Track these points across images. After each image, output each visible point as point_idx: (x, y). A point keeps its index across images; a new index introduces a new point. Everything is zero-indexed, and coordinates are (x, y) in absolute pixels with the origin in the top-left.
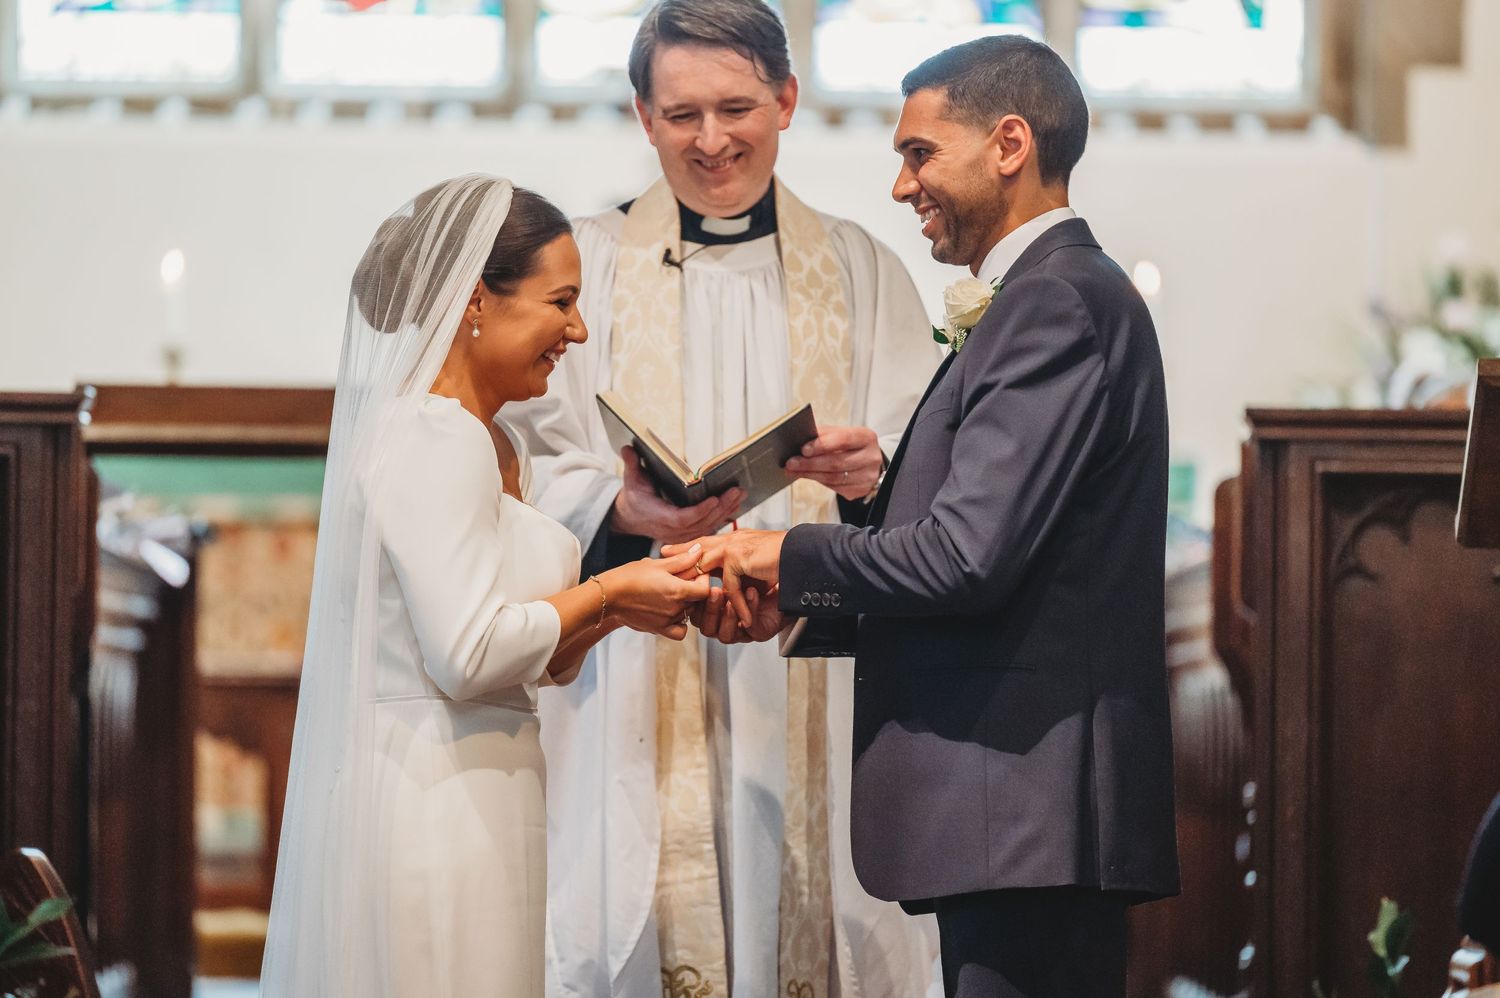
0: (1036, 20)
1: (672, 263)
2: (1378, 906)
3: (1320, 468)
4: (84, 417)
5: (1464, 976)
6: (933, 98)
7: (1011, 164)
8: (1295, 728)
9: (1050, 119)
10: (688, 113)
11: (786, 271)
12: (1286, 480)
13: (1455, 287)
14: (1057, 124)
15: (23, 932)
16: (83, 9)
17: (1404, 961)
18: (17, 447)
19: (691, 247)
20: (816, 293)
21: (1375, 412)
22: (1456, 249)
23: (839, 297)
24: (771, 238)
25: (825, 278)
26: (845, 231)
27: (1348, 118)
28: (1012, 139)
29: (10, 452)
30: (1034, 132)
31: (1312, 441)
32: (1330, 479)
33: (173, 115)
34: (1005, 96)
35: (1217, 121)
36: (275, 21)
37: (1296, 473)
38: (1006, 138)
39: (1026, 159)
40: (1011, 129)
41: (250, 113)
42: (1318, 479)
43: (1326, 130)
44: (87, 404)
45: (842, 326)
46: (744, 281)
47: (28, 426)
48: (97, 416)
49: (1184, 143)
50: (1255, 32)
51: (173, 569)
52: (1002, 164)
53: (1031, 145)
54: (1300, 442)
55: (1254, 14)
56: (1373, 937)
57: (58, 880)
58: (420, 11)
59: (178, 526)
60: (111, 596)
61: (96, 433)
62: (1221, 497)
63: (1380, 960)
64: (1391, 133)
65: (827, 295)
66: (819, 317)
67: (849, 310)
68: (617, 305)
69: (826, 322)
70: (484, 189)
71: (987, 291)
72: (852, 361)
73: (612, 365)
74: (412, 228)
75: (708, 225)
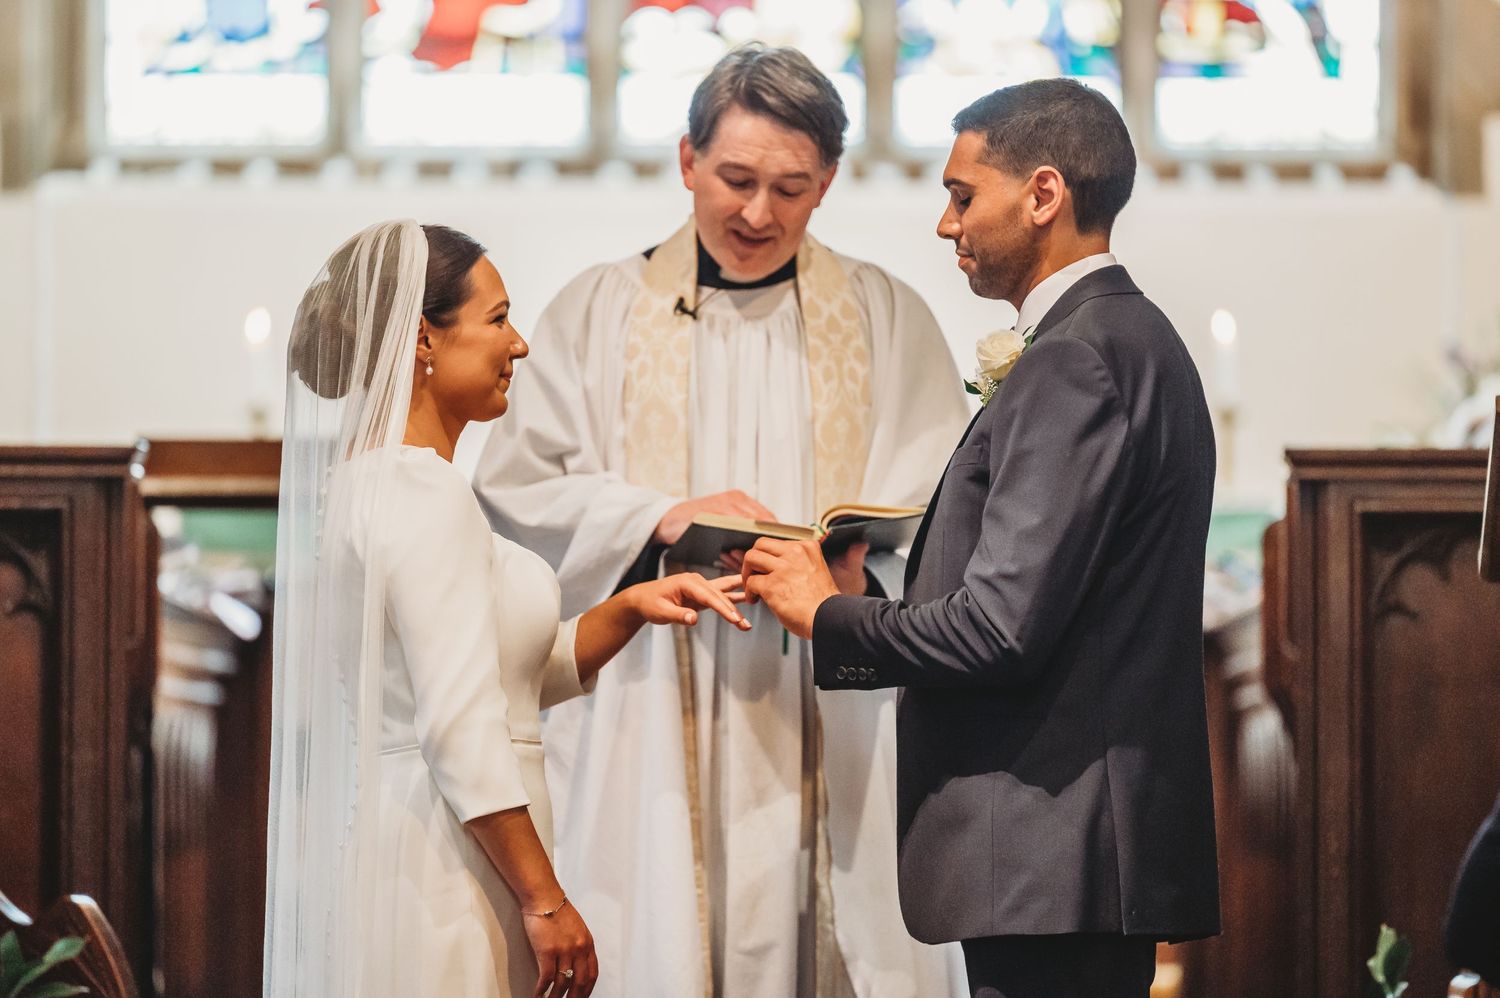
0: (1115, 74)
1: (684, 311)
2: (1379, 932)
3: (1359, 507)
4: (137, 470)
6: (975, 141)
7: (1043, 215)
9: (1088, 169)
11: (806, 317)
12: (1326, 519)
14: (1094, 175)
15: (41, 969)
16: (171, 73)
17: (1403, 986)
18: (71, 500)
20: (836, 338)
23: (859, 342)
24: (790, 283)
25: (844, 323)
26: (865, 274)
27: (1424, 167)
28: (1044, 190)
29: (63, 505)
30: (1068, 182)
31: (1350, 482)
32: (1367, 517)
33: (260, 178)
34: (1042, 145)
35: (1294, 171)
36: (359, 82)
37: (1335, 511)
38: (1040, 188)
39: (1060, 209)
40: (1046, 181)
41: (337, 173)
42: (1356, 518)
43: (1403, 178)
44: (139, 457)
45: (861, 371)
46: (761, 327)
47: (77, 478)
48: (151, 468)
49: (1262, 192)
50: (1332, 81)
51: (244, 623)
52: (1035, 214)
53: (1064, 194)
54: (1342, 480)
55: (1330, 65)
56: (1372, 963)
57: (109, 927)
58: (504, 70)
59: (249, 580)
60: (175, 649)
61: (151, 486)
62: (1269, 538)
63: (1379, 986)
64: (1466, 179)
65: (846, 341)
66: (839, 362)
67: (868, 354)
68: (630, 353)
69: (846, 366)
70: (397, 232)
71: (1018, 344)
72: (870, 405)
73: (624, 413)
74: (341, 288)
75: (731, 275)
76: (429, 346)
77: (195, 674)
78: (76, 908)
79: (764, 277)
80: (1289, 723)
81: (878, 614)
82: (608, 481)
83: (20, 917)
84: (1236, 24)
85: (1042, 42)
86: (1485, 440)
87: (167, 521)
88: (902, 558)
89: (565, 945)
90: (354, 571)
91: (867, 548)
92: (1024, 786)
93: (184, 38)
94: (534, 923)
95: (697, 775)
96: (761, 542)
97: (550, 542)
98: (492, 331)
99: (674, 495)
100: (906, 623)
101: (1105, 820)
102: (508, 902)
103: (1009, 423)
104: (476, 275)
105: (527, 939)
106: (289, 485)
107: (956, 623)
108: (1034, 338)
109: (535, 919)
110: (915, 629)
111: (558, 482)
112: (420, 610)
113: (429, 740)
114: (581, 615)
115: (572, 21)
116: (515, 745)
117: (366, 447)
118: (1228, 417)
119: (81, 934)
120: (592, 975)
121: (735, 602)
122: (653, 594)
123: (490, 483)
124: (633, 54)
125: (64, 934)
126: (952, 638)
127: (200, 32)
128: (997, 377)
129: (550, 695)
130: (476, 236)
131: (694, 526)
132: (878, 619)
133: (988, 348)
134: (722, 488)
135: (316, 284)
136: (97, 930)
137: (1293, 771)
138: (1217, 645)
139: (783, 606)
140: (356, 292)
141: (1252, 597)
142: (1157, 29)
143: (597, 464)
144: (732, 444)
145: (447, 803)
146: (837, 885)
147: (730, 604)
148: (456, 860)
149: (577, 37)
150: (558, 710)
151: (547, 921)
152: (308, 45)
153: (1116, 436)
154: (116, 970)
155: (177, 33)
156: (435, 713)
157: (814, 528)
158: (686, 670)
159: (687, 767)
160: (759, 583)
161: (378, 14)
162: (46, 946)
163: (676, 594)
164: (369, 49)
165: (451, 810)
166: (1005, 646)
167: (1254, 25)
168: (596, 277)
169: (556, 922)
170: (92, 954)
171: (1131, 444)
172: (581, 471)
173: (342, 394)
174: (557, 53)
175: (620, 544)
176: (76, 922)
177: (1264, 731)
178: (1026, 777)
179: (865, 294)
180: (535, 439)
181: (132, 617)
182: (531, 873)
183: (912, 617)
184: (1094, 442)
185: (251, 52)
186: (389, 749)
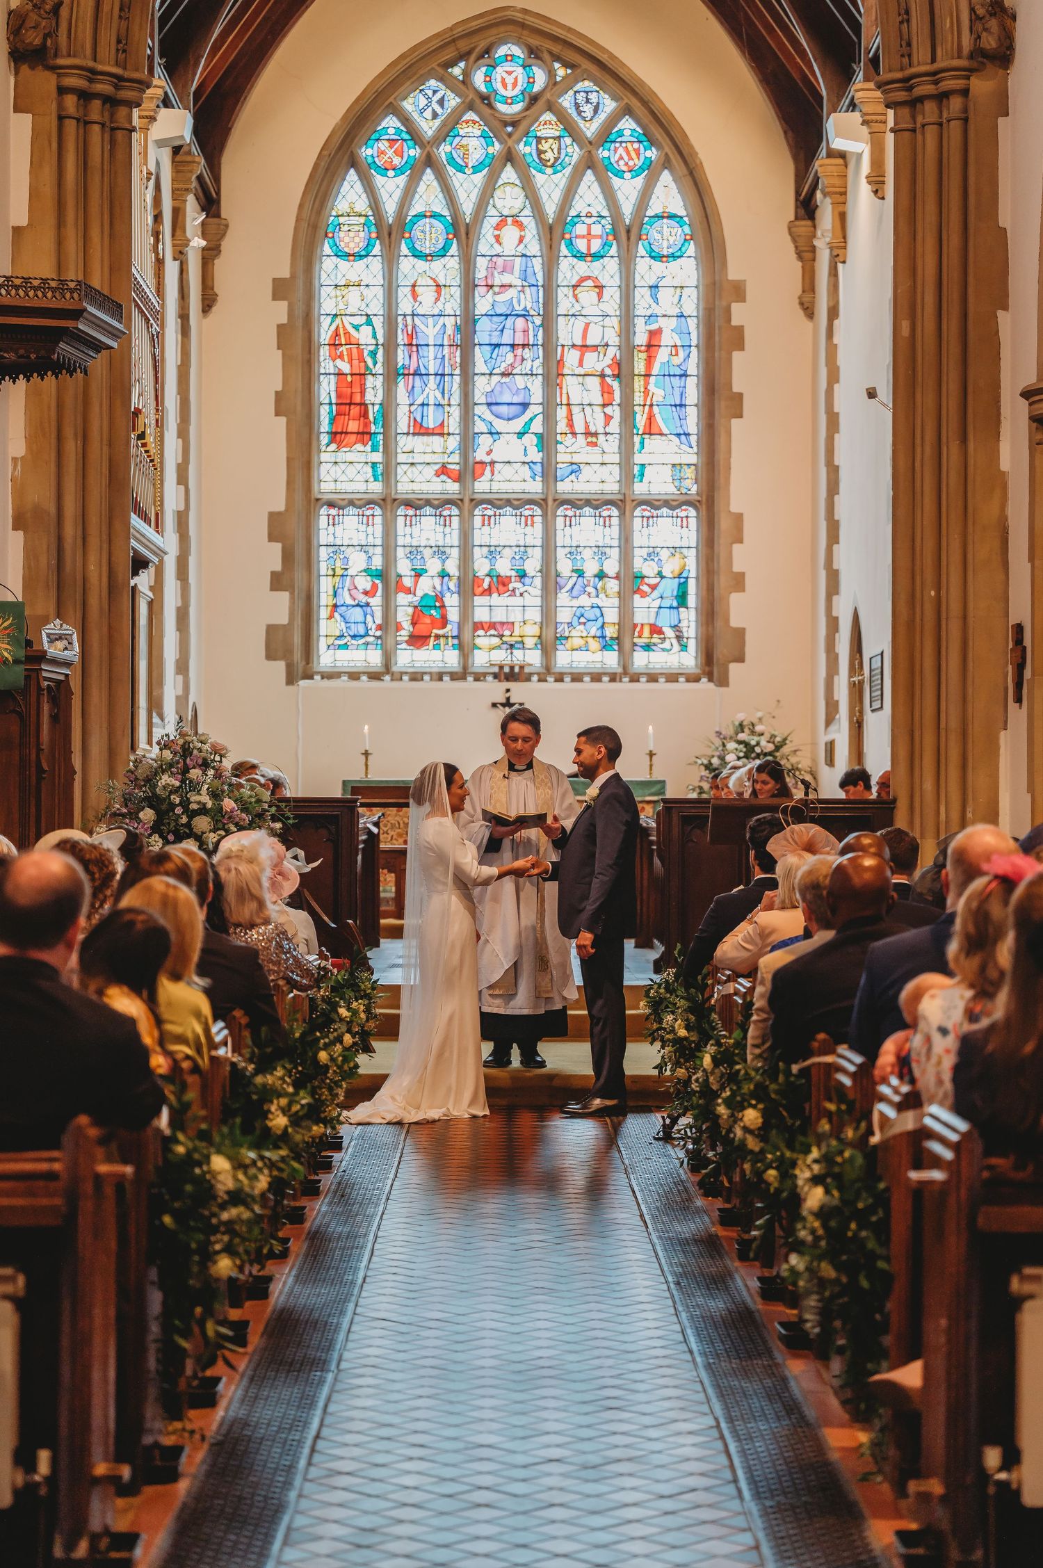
1: (505, 777)
3: (681, 814)
6: (583, 739)
7: (600, 757)
9: (610, 747)
10: (515, 739)
11: (535, 779)
14: (612, 748)
18: (341, 812)
19: (511, 772)
20: (543, 784)
22: (741, 717)
23: (549, 785)
24: (531, 770)
25: (545, 780)
26: (552, 769)
27: (710, 678)
29: (339, 814)
30: (605, 749)
31: (678, 807)
32: (683, 816)
34: (599, 741)
35: (672, 678)
37: (674, 816)
39: (604, 757)
40: (600, 749)
41: (387, 678)
42: (680, 817)
45: (550, 792)
46: (524, 781)
47: (343, 807)
49: (662, 684)
52: (597, 758)
53: (605, 753)
54: (675, 807)
56: (675, 952)
64: (723, 682)
65: (546, 785)
66: (544, 790)
67: (552, 789)
68: (492, 788)
69: (546, 791)
70: (436, 766)
75: (516, 767)
78: (348, 923)
79: (525, 767)
83: (333, 925)
98: (459, 791)
104: (456, 776)
149: (456, 637)
168: (482, 768)
173: (422, 805)
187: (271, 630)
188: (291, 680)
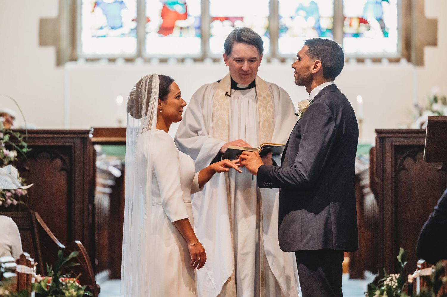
0: (332, 36)
1: (228, 95)
2: (399, 249)
3: (394, 144)
4: (91, 136)
5: (419, 266)
7: (314, 71)
8: (389, 207)
11: (258, 97)
13: (436, 100)
15: (68, 259)
16: (98, 37)
17: (406, 263)
18: (74, 143)
19: (233, 90)
20: (265, 102)
21: (407, 130)
22: (436, 91)
23: (271, 103)
24: (254, 89)
25: (267, 98)
27: (409, 59)
29: (72, 144)
31: (391, 137)
32: (396, 146)
33: (120, 62)
35: (377, 60)
37: (388, 145)
38: (315, 65)
41: (139, 61)
42: (393, 146)
43: (404, 61)
44: (91, 132)
45: (271, 110)
46: (247, 99)
47: (76, 138)
48: (94, 135)
49: (368, 65)
50: (386, 38)
51: (117, 173)
54: (389, 137)
55: (386, 34)
56: (398, 257)
57: (84, 249)
58: (181, 36)
59: (118, 162)
60: (100, 180)
61: (94, 139)
62: (371, 151)
63: (399, 263)
64: (420, 62)
65: (268, 102)
66: (266, 108)
67: (273, 106)
68: (214, 106)
69: (268, 109)
70: (152, 77)
71: (308, 104)
72: (274, 119)
73: (213, 121)
74: (138, 92)
75: (238, 86)
76: (161, 106)
77: (105, 186)
78: (76, 244)
79: (247, 86)
80: (376, 197)
81: (273, 170)
82: (209, 138)
83: (62, 246)
84: (362, 24)
85: (314, 28)
86: (425, 127)
87: (98, 148)
88: (281, 156)
89: (198, 252)
90: (144, 161)
91: (272, 154)
92: (309, 213)
93: (101, 28)
94: (190, 247)
95: (231, 210)
96: (244, 152)
97: (193, 153)
99: (225, 141)
100: (281, 173)
101: (329, 221)
102: (184, 242)
103: (305, 123)
104: (172, 87)
105: (188, 251)
106: (129, 139)
107: (292, 172)
108: (312, 102)
109: (191, 246)
110: (283, 174)
111: (197, 137)
112: (161, 169)
113: (164, 202)
114: (199, 171)
115: (197, 24)
116: (185, 203)
117: (147, 130)
118: (361, 121)
119: (78, 251)
120: (205, 259)
121: (238, 166)
122: (218, 165)
123: (179, 137)
124: (213, 31)
125: (73, 251)
126: (292, 176)
127: (105, 27)
128: (303, 111)
129: (193, 191)
130: (172, 77)
131: (228, 149)
132: (274, 171)
133: (301, 104)
134: (237, 139)
135: (132, 91)
136: (81, 249)
137: (377, 209)
138: (358, 178)
139: (250, 168)
140: (142, 92)
141: (367, 166)
142: (343, 25)
143: (206, 133)
144: (239, 128)
145: (168, 218)
146: (264, 237)
147: (237, 166)
148: (170, 231)
149: (199, 28)
150: (196, 194)
151: (193, 246)
152: (132, 30)
153: (332, 126)
154: (86, 259)
155: (100, 27)
156: (165, 195)
157: (258, 148)
158: (228, 184)
159: (228, 208)
160: (244, 162)
161: (149, 22)
162: (70, 253)
163: (223, 165)
164: (147, 30)
165: (169, 219)
166: (305, 179)
167: (367, 24)
168: (206, 87)
169: (196, 246)
170: (80, 256)
171: (336, 129)
172: (202, 135)
173: (140, 118)
174: (193, 32)
175: (212, 153)
176: (76, 248)
177: (370, 199)
178: (310, 211)
179: (273, 91)
180: (190, 126)
181: (90, 172)
182: (190, 235)
183: (282, 171)
184: (327, 128)
185: (118, 32)
186: (153, 204)
187: (43, 23)
188: (59, 62)
